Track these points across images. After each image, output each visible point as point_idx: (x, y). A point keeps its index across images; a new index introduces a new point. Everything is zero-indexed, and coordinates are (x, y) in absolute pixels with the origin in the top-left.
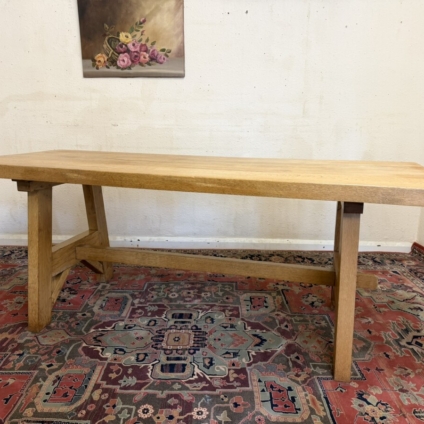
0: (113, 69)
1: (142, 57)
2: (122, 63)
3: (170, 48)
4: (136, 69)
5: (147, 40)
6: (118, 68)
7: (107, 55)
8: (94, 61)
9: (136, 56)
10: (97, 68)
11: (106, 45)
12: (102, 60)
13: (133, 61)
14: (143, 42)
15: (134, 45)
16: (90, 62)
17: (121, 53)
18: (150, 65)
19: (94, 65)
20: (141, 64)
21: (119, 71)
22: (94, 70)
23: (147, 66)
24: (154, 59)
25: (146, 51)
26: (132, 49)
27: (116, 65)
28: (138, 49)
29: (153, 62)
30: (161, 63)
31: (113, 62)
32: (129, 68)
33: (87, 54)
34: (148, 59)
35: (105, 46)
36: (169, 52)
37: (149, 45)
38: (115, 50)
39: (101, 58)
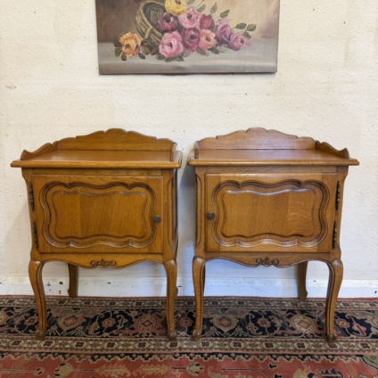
0: (151, 60)
1: (203, 39)
2: (167, 49)
3: (254, 23)
4: (192, 60)
5: (214, 9)
6: (161, 57)
7: (142, 34)
8: (118, 45)
9: (192, 37)
10: (124, 58)
11: (140, 18)
12: (132, 43)
13: (186, 46)
14: (207, 12)
15: (189, 17)
16: (111, 47)
17: (166, 31)
18: (217, 52)
19: (118, 53)
20: (202, 52)
21: (162, 63)
22: (119, 61)
23: (212, 55)
24: (224, 41)
25: (212, 28)
26: (186, 24)
27: (157, 52)
28: (197, 24)
29: (222, 48)
30: (237, 49)
31: (151, 47)
32: (180, 58)
33: (107, 33)
34: (213, 42)
35: (138, 19)
36: (253, 28)
37: (216, 17)
38: (156, 26)
39: (131, 39)
